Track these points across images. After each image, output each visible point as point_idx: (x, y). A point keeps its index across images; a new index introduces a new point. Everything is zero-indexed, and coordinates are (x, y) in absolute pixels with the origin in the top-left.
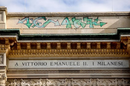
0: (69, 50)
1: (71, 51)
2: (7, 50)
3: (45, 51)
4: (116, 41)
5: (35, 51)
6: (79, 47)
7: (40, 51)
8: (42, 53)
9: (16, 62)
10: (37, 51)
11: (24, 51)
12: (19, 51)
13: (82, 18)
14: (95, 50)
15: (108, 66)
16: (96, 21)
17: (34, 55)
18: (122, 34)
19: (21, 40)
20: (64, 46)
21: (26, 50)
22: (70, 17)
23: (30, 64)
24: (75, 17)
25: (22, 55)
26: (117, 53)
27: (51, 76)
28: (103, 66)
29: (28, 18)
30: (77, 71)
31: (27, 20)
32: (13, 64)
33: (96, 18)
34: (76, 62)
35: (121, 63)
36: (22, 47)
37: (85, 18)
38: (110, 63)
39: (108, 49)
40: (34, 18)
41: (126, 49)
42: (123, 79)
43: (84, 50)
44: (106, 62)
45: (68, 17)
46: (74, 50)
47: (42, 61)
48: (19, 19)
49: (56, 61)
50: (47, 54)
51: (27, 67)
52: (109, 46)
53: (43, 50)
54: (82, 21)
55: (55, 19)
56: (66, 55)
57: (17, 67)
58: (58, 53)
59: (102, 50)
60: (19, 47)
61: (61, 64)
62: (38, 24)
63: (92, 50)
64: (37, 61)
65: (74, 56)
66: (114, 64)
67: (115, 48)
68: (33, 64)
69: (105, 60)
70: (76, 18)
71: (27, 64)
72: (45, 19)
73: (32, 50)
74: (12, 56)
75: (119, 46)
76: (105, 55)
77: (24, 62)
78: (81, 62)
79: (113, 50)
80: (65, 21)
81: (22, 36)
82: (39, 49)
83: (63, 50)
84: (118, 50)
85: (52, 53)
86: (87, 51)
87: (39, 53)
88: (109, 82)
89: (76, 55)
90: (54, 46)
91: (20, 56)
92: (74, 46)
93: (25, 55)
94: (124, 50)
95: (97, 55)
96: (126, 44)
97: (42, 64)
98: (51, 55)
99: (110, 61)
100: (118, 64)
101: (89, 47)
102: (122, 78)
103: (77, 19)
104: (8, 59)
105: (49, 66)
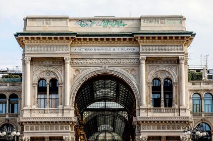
1: (106, 42)
2: (70, 43)
3: (91, 42)
4: (132, 37)
6: (111, 40)
8: (90, 44)
9: (75, 48)
11: (80, 42)
12: (77, 42)
13: (113, 21)
14: (120, 42)
15: (127, 51)
16: (121, 23)
17: (85, 44)
18: (135, 35)
19: (78, 37)
20: (102, 40)
23: (83, 50)
24: (108, 21)
26: (132, 44)
28: (124, 51)
29: (81, 21)
30: (110, 54)
32: (73, 50)
33: (121, 21)
34: (109, 48)
35: (134, 49)
36: (78, 40)
38: (128, 49)
39: (127, 41)
40: (85, 21)
43: (114, 42)
44: (126, 48)
45: (105, 21)
47: (90, 48)
48: (76, 22)
49: (98, 48)
50: (92, 44)
51: (81, 51)
54: (113, 23)
56: (103, 45)
57: (75, 51)
58: (99, 43)
59: (124, 42)
60: (76, 40)
61: (101, 49)
62: (87, 25)
63: (118, 42)
64: (87, 48)
65: (108, 45)
66: (130, 50)
67: (131, 41)
68: (85, 49)
72: (91, 22)
73: (84, 42)
74: (73, 45)
75: (133, 40)
76: (125, 45)
77: (80, 48)
78: (112, 48)
80: (103, 23)
81: (78, 35)
82: (88, 41)
83: (102, 42)
84: (133, 42)
85: (95, 43)
87: (88, 44)
88: (127, 60)
90: (96, 40)
91: (77, 45)
92: (108, 40)
93: (80, 44)
95: (121, 45)
98: (95, 45)
101: (116, 40)
102: (135, 58)
103: (110, 22)
104: (71, 47)
105: (93, 51)
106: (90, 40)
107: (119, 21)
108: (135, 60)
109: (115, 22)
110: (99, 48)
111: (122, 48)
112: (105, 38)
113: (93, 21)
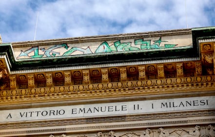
0: (105, 85)
1: (110, 85)
3: (62, 88)
4: (193, 59)
5: (42, 90)
6: (124, 76)
7: (52, 89)
8: (56, 94)
9: (7, 112)
10: (47, 89)
11: (23, 91)
12: (14, 92)
13: (132, 40)
14: (154, 81)
16: (158, 44)
17: (41, 97)
18: (200, 39)
19: (18, 70)
20: (96, 78)
21: (27, 90)
22: (110, 42)
23: (35, 115)
24: (120, 41)
25: (20, 100)
26: (197, 85)
27: (70, 129)
28: (172, 109)
29: (37, 48)
30: (122, 118)
31: (36, 51)
32: (2, 117)
34: (119, 105)
35: (205, 101)
36: (20, 86)
37: (137, 41)
38: (184, 103)
39: (179, 76)
41: (213, 74)
42: (210, 126)
43: (134, 82)
44: (177, 101)
45: (108, 42)
46: (115, 84)
47: (55, 109)
48: (22, 51)
49: (82, 107)
50: (65, 95)
52: (180, 71)
53: (57, 88)
54: (133, 45)
55: (84, 46)
56: (100, 95)
57: (9, 120)
58: (85, 91)
59: (169, 81)
60: (13, 84)
61: (92, 110)
62: (54, 55)
63: (149, 82)
64: (48, 109)
65: (116, 95)
66: (192, 104)
67: (192, 76)
68: (40, 114)
69: (175, 99)
70: (122, 41)
71: (29, 114)
72: (67, 47)
73: (38, 90)
74: (1, 103)
75: (199, 70)
76: (173, 89)
77: (23, 111)
78: (130, 105)
79: (189, 79)
80: (102, 47)
81: (18, 62)
82: (50, 87)
83: (95, 85)
84: (199, 79)
85: (74, 92)
86: (139, 83)
87: (51, 94)
88: (184, 132)
89: (120, 93)
90: (77, 79)
91: (15, 102)
92: (114, 76)
93: (25, 99)
94: (209, 78)
95: (158, 90)
96: (211, 59)
97: (55, 113)
98: (72, 96)
99: (184, 100)
100: (199, 103)
101: (142, 74)
102: (209, 124)
103: (124, 43)
105: (68, 115)
106: (58, 80)
107: (153, 39)
108: (209, 129)
109: (139, 42)
110: (87, 107)
111: (164, 101)
112: (104, 68)
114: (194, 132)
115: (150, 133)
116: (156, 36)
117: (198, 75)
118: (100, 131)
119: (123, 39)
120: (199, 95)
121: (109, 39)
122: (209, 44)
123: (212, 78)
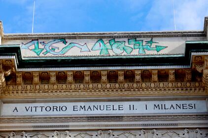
0: (104, 85)
1: (108, 86)
3: (64, 86)
4: (184, 67)
5: (46, 86)
6: (121, 78)
7: (55, 87)
8: (59, 91)
9: (13, 106)
10: (51, 86)
11: (29, 87)
12: (20, 87)
13: (126, 40)
14: (148, 84)
15: (172, 111)
16: (149, 44)
17: (45, 93)
18: (193, 52)
19: (24, 67)
20: (96, 77)
21: (32, 86)
22: (106, 39)
23: (39, 109)
24: (114, 39)
25: (26, 95)
26: (187, 89)
27: (73, 126)
28: (164, 111)
29: (37, 41)
32: (8, 110)
33: (149, 39)
34: (116, 104)
35: (193, 105)
36: (25, 82)
37: (131, 40)
38: (175, 106)
39: (171, 81)
40: (46, 41)
41: (201, 81)
42: (198, 129)
43: (131, 84)
44: (168, 104)
45: (104, 40)
46: (113, 85)
47: (58, 105)
48: (22, 43)
49: (82, 104)
50: (67, 93)
51: (34, 113)
52: (172, 77)
53: (60, 85)
54: (127, 44)
55: (81, 42)
56: (99, 94)
57: (15, 113)
58: (85, 90)
59: (161, 85)
60: (19, 80)
61: (92, 108)
62: (53, 49)
63: (144, 85)
64: (51, 105)
65: (114, 94)
66: (182, 107)
68: (44, 109)
69: (166, 102)
70: (116, 40)
71: (34, 109)
72: (65, 42)
73: (42, 86)
74: (8, 97)
75: (189, 77)
76: (165, 93)
77: (28, 105)
78: (126, 105)
79: (179, 84)
80: (98, 44)
81: (24, 60)
82: (54, 84)
83: (95, 85)
84: (188, 84)
86: (135, 85)
87: (54, 91)
88: (175, 134)
89: (117, 93)
91: (21, 96)
92: (112, 77)
93: (30, 94)
94: (197, 84)
95: (152, 93)
96: (201, 69)
97: (58, 109)
98: (74, 94)
99: (174, 103)
100: (188, 107)
101: (138, 78)
102: (196, 128)
103: (118, 42)
104: (2, 101)
105: (70, 112)
106: (62, 78)
107: (145, 40)
108: (197, 132)
109: (132, 42)
110: (87, 105)
111: (157, 103)
112: (104, 70)
113: (69, 41)
114: (184, 134)
115: (144, 133)
116: (147, 36)
117: (188, 81)
118: (100, 130)
119: (117, 38)
120: (187, 99)
121: (105, 37)
122: (201, 57)
123: (199, 85)
